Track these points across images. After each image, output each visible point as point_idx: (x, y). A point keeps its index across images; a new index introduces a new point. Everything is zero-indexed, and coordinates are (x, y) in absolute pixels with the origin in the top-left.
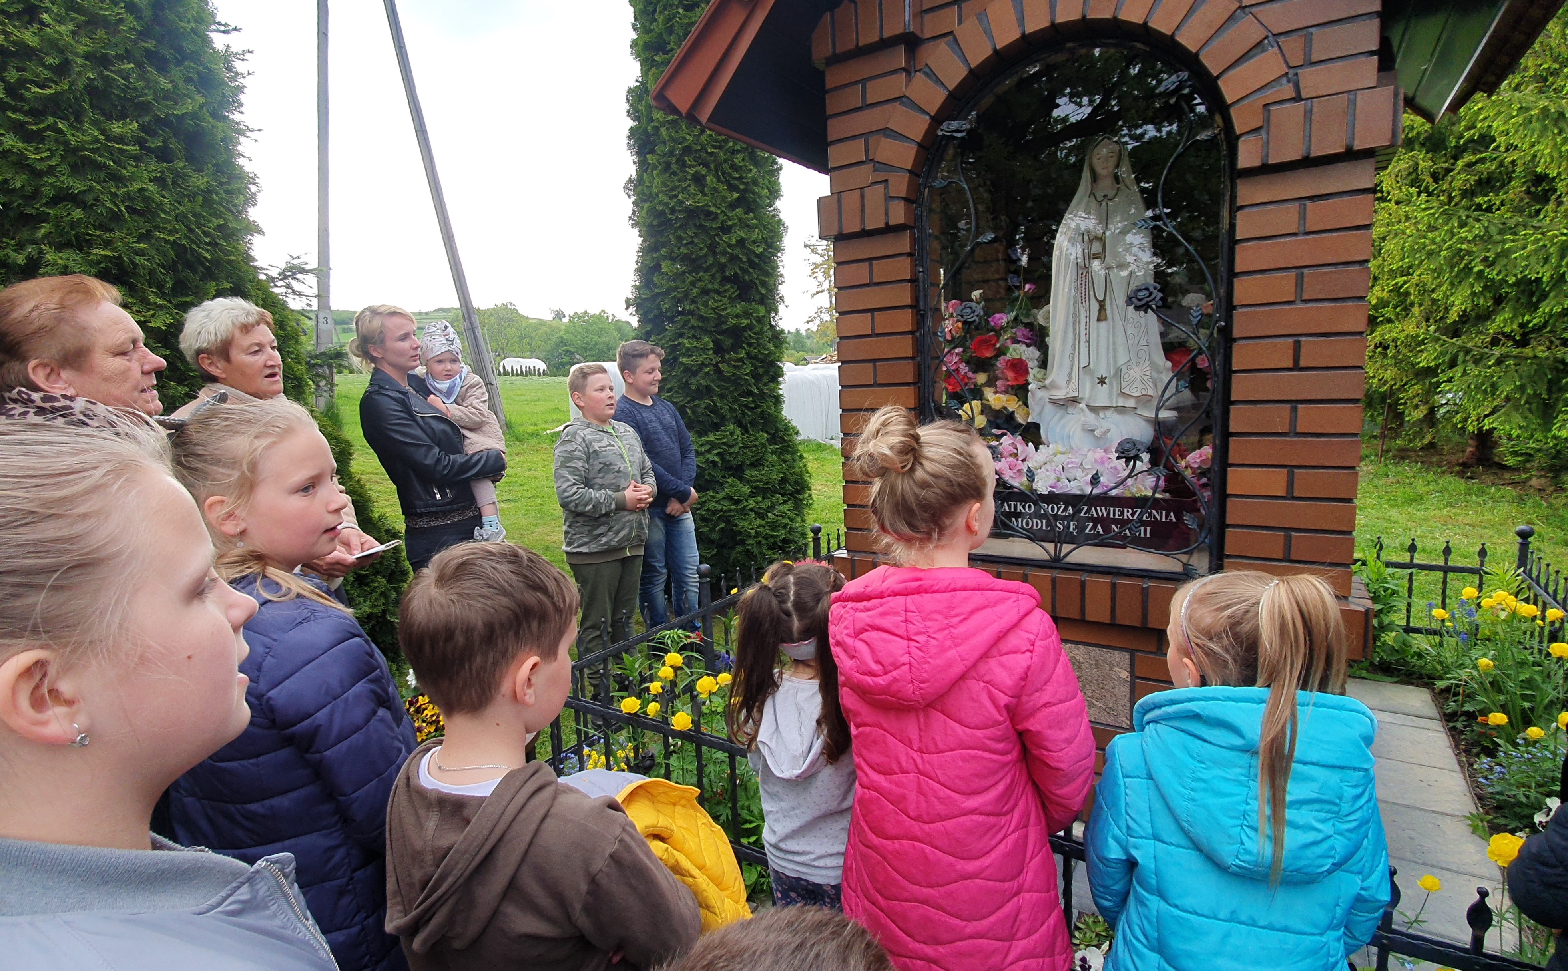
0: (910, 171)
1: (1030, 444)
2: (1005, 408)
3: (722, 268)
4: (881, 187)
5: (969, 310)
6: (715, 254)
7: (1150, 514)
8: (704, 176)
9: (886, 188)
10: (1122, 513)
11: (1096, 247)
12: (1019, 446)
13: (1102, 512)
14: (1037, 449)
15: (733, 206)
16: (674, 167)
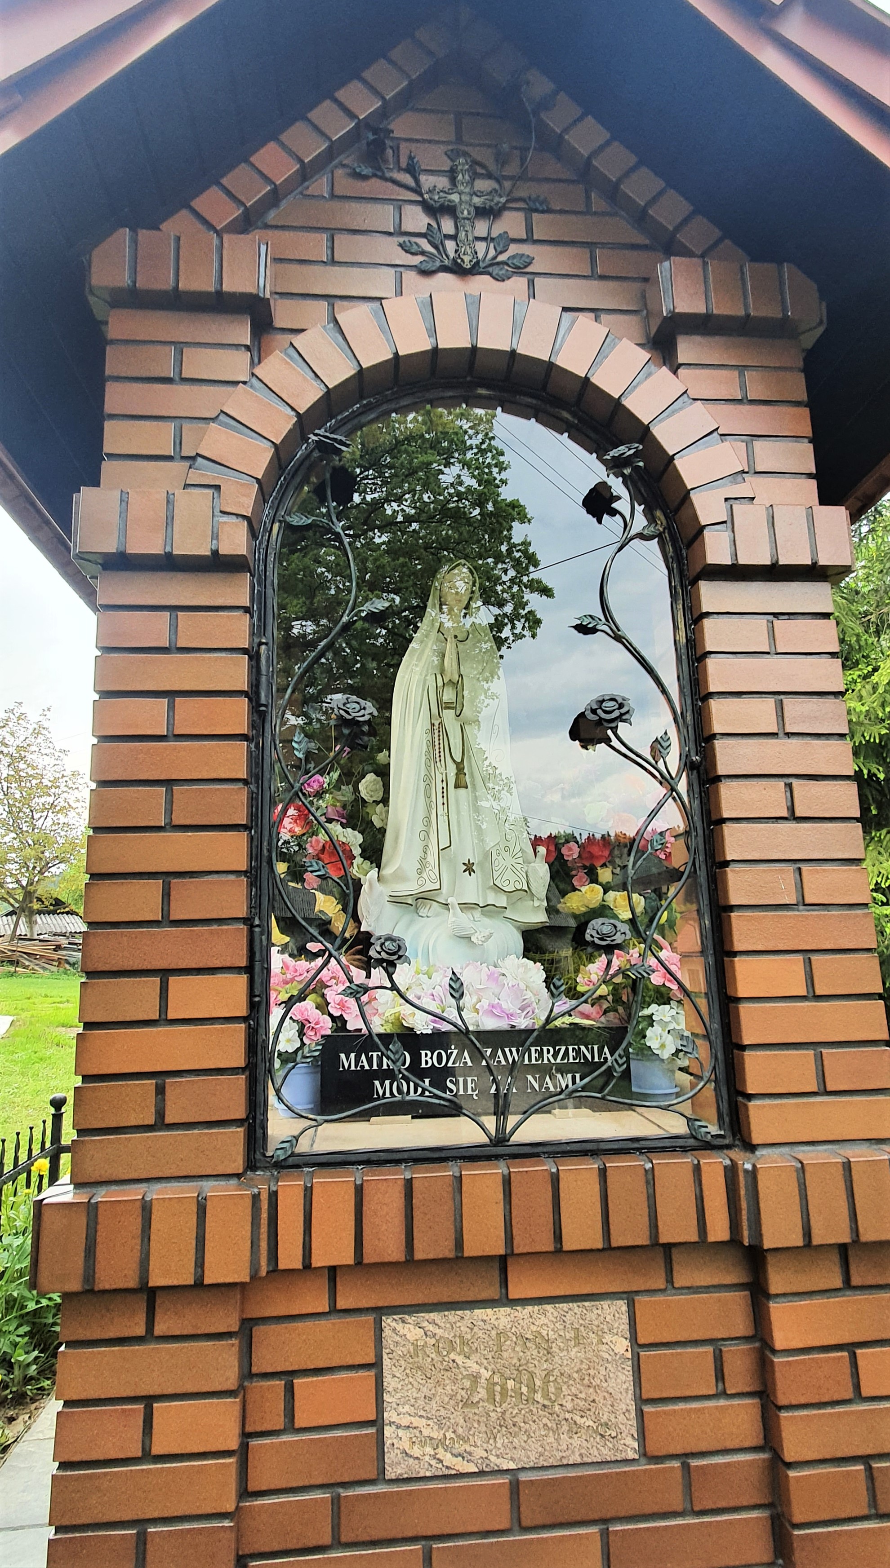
0: (260, 483)
4: (207, 494)
5: (357, 707)
9: (215, 497)
10: (541, 1054)
11: (448, 695)
13: (513, 1056)
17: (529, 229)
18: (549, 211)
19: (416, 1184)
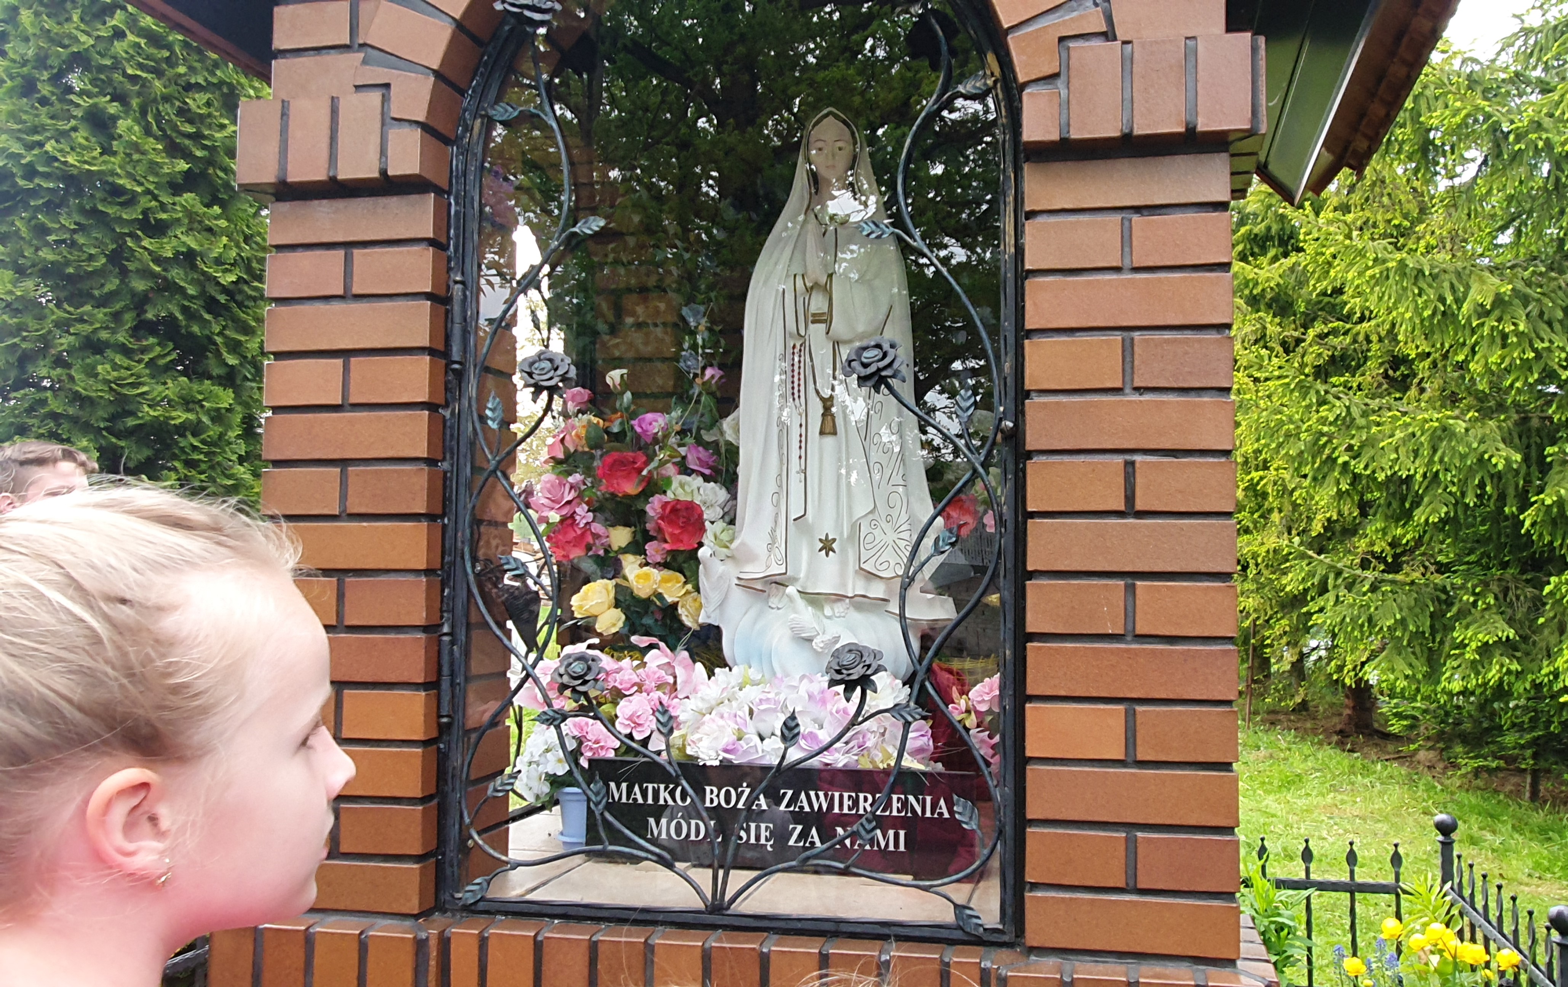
0: (437, 73)
1: (699, 666)
2: (660, 596)
3: (141, 302)
4: (376, 97)
5: (547, 365)
6: (124, 273)
7: (905, 804)
8: (114, 118)
9: (385, 99)
10: (856, 803)
11: (818, 304)
12: (679, 671)
13: (819, 800)
14: (711, 674)
15: (176, 188)
16: (45, 90)
19: (601, 948)
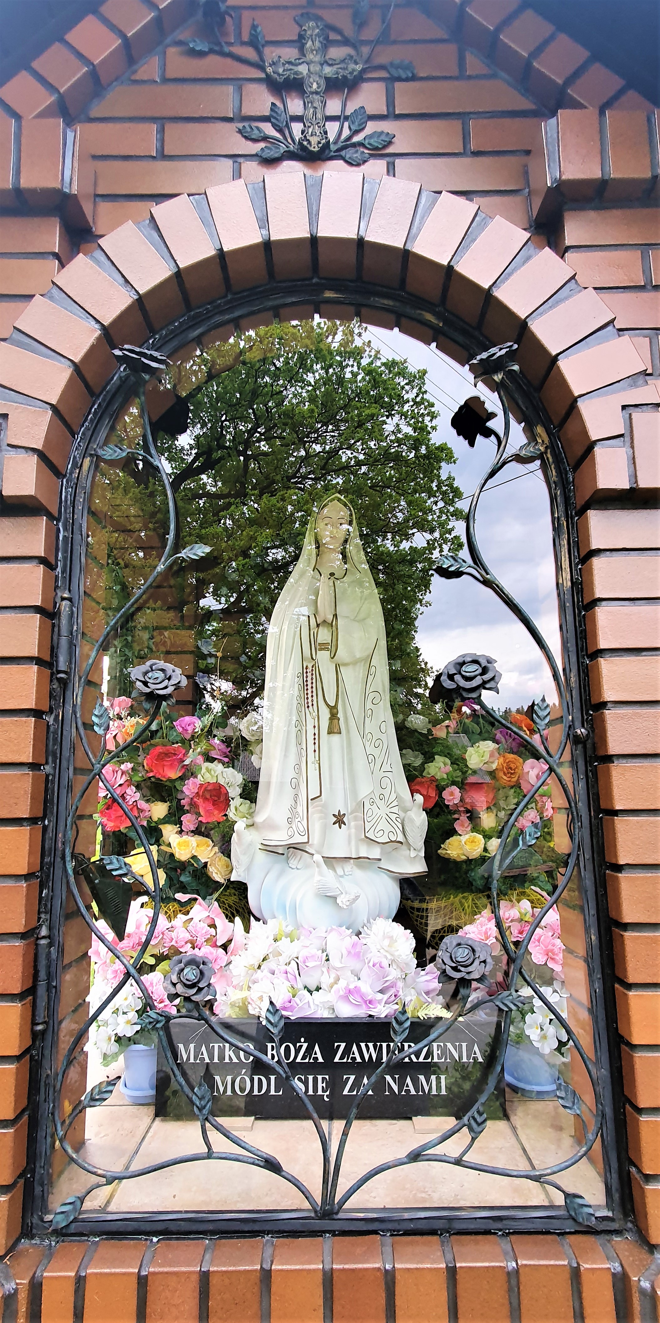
0: (54, 409)
1: (238, 920)
2: (194, 857)
5: (160, 675)
11: (324, 635)
13: (369, 1052)
14: (246, 927)
17: (390, 102)
18: (414, 78)
